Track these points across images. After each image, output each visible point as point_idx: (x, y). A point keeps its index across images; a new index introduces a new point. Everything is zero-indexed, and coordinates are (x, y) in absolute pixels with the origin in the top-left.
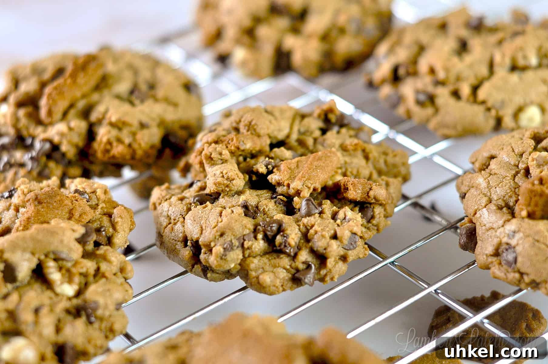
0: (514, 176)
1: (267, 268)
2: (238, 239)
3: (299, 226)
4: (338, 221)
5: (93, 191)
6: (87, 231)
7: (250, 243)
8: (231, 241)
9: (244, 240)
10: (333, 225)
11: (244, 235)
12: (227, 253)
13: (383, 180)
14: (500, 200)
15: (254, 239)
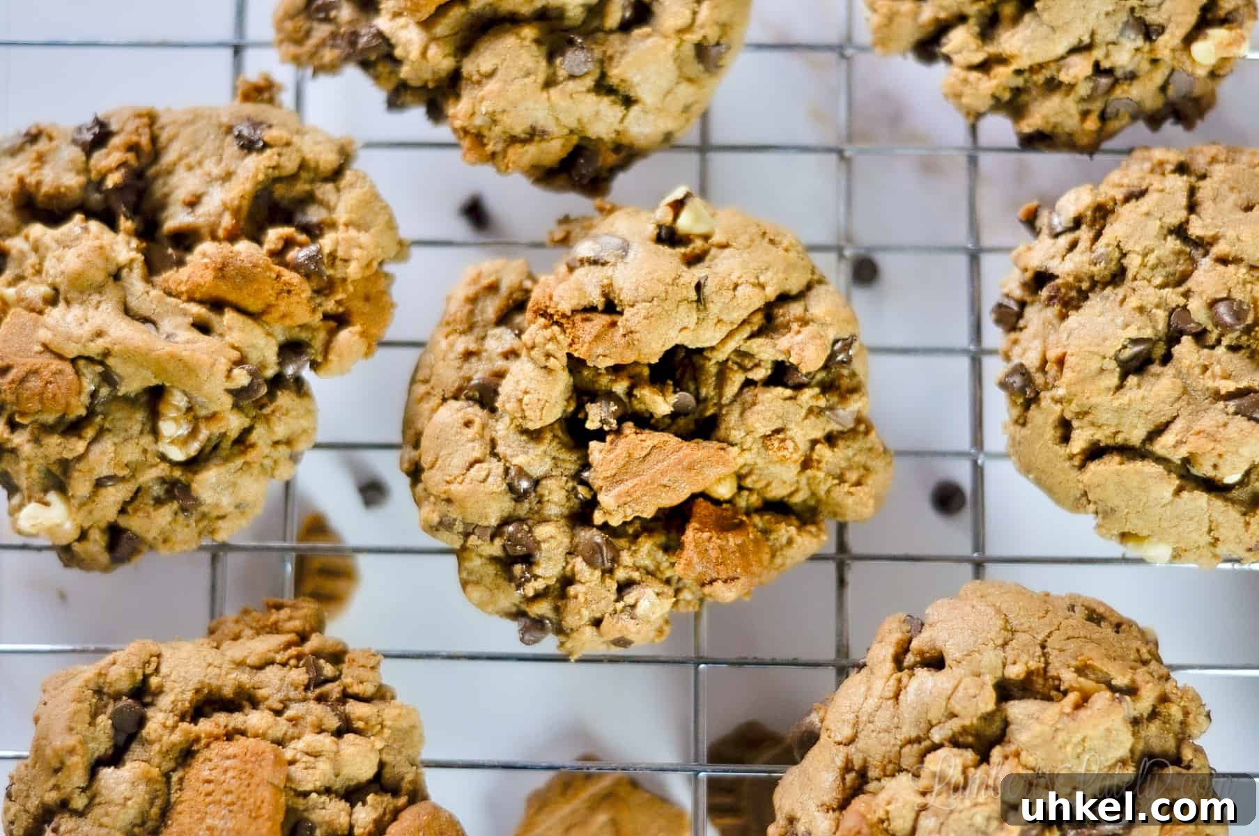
0: (910, 742)
1: (487, 581)
2: (466, 524)
3: (567, 563)
4: (620, 605)
5: (346, 257)
6: (251, 384)
7: (479, 542)
8: (455, 520)
9: (473, 533)
10: (607, 606)
11: (477, 525)
12: (442, 529)
13: (787, 531)
14: (861, 756)
15: (488, 538)
